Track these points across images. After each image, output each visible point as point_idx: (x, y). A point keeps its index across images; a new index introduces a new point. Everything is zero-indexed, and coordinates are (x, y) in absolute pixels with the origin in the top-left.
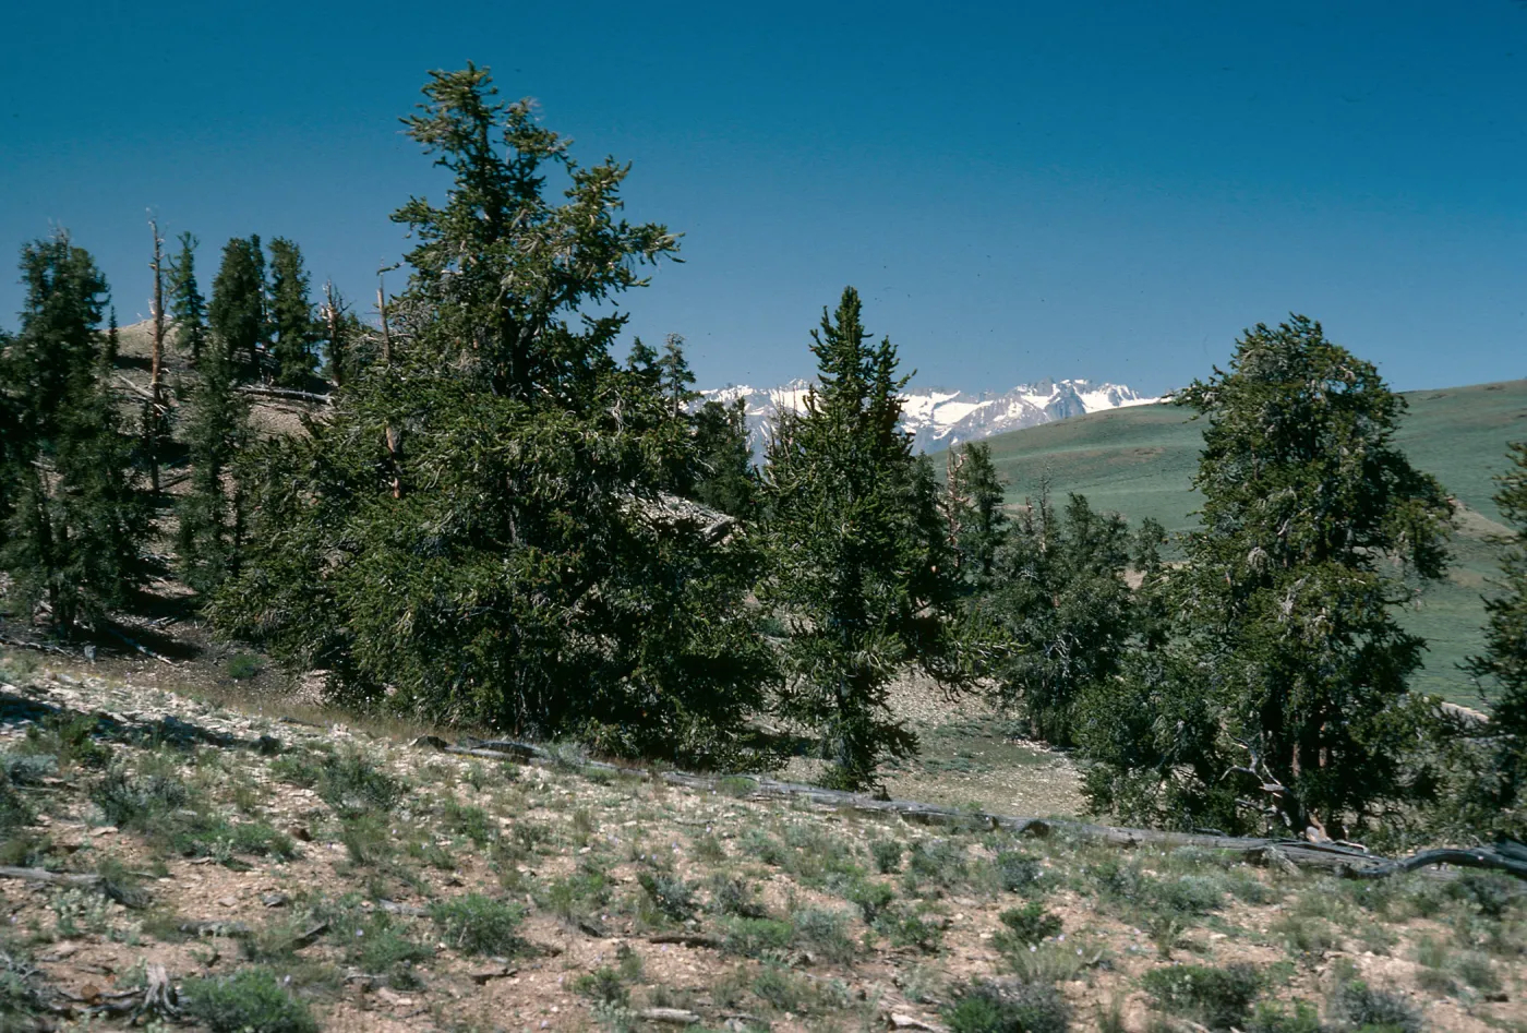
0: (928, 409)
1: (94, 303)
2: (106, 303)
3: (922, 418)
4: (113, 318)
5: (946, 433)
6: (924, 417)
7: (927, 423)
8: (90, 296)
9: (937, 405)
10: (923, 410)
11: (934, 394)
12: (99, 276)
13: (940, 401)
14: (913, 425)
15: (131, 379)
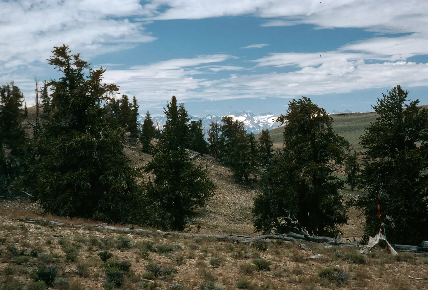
0: (266, 119)
1: (20, 101)
2: (23, 101)
3: (264, 122)
4: (25, 105)
5: (271, 126)
6: (265, 122)
7: (266, 123)
8: (19, 99)
9: (268, 118)
10: (264, 120)
11: (267, 115)
12: (21, 93)
13: (269, 117)
14: (262, 124)
15: (31, 122)
